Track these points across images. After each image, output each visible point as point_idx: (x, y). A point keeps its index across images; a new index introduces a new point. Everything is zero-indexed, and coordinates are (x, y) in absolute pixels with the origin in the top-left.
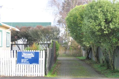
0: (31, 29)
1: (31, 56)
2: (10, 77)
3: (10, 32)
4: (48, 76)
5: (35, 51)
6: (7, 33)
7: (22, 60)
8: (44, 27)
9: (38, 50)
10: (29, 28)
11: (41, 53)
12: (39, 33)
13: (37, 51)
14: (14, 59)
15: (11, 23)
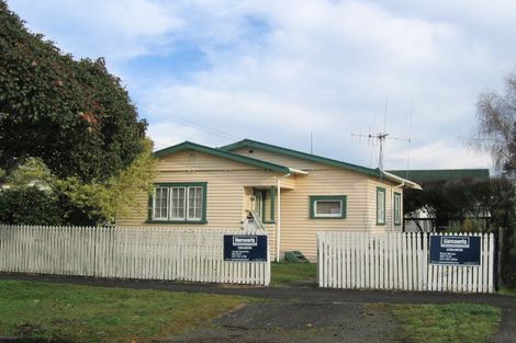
0: (447, 185)
1: (462, 244)
2: (413, 292)
3: (401, 191)
4: (502, 292)
5: (471, 235)
6: (396, 193)
7: (442, 255)
8: (477, 180)
9: (478, 233)
10: (444, 182)
11: (486, 240)
12: (467, 194)
13: (476, 235)
14: (424, 254)
15: (405, 172)
